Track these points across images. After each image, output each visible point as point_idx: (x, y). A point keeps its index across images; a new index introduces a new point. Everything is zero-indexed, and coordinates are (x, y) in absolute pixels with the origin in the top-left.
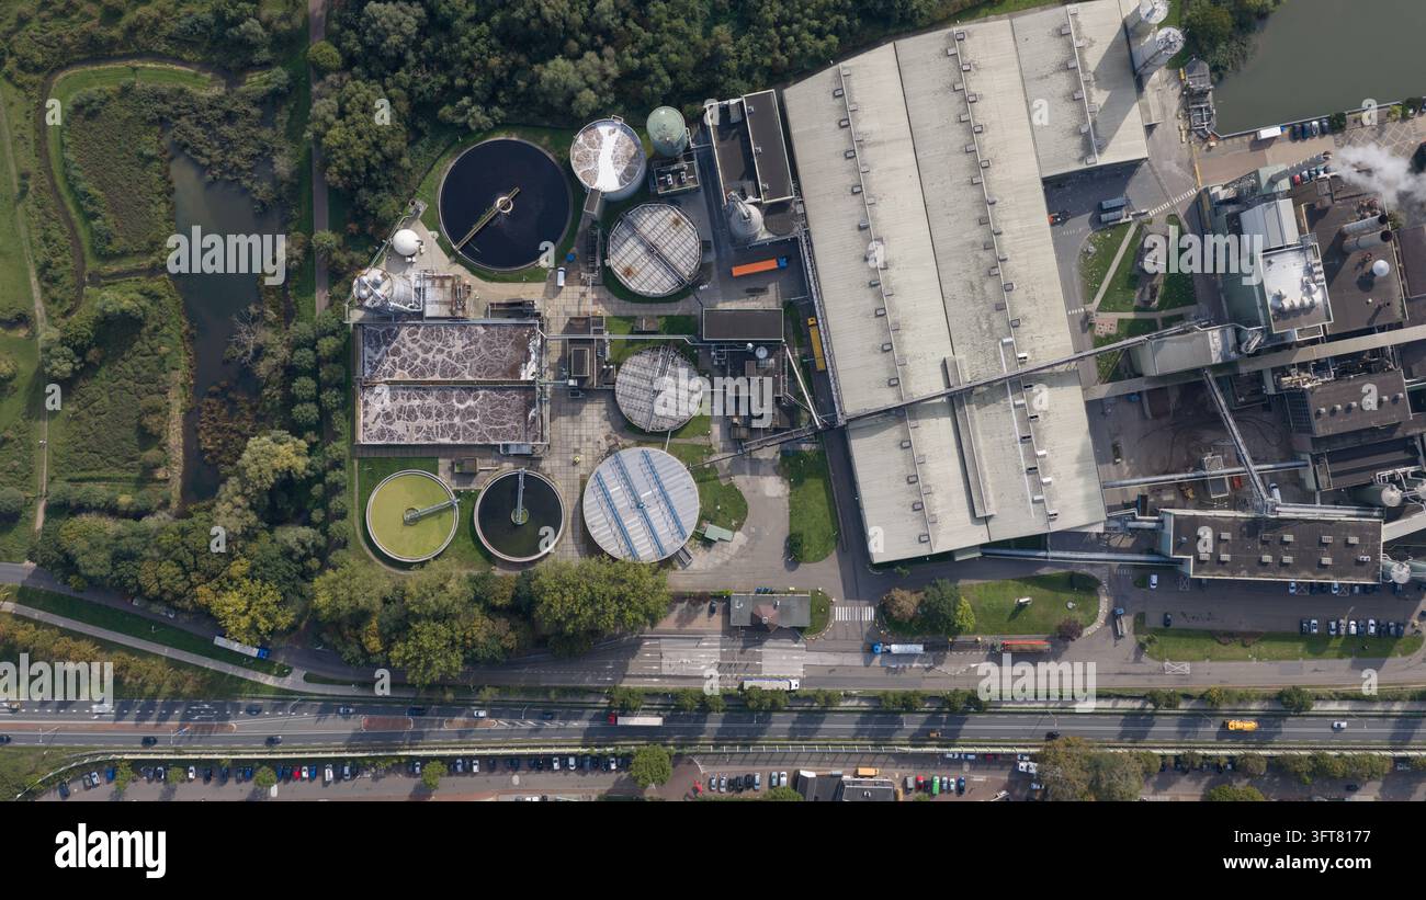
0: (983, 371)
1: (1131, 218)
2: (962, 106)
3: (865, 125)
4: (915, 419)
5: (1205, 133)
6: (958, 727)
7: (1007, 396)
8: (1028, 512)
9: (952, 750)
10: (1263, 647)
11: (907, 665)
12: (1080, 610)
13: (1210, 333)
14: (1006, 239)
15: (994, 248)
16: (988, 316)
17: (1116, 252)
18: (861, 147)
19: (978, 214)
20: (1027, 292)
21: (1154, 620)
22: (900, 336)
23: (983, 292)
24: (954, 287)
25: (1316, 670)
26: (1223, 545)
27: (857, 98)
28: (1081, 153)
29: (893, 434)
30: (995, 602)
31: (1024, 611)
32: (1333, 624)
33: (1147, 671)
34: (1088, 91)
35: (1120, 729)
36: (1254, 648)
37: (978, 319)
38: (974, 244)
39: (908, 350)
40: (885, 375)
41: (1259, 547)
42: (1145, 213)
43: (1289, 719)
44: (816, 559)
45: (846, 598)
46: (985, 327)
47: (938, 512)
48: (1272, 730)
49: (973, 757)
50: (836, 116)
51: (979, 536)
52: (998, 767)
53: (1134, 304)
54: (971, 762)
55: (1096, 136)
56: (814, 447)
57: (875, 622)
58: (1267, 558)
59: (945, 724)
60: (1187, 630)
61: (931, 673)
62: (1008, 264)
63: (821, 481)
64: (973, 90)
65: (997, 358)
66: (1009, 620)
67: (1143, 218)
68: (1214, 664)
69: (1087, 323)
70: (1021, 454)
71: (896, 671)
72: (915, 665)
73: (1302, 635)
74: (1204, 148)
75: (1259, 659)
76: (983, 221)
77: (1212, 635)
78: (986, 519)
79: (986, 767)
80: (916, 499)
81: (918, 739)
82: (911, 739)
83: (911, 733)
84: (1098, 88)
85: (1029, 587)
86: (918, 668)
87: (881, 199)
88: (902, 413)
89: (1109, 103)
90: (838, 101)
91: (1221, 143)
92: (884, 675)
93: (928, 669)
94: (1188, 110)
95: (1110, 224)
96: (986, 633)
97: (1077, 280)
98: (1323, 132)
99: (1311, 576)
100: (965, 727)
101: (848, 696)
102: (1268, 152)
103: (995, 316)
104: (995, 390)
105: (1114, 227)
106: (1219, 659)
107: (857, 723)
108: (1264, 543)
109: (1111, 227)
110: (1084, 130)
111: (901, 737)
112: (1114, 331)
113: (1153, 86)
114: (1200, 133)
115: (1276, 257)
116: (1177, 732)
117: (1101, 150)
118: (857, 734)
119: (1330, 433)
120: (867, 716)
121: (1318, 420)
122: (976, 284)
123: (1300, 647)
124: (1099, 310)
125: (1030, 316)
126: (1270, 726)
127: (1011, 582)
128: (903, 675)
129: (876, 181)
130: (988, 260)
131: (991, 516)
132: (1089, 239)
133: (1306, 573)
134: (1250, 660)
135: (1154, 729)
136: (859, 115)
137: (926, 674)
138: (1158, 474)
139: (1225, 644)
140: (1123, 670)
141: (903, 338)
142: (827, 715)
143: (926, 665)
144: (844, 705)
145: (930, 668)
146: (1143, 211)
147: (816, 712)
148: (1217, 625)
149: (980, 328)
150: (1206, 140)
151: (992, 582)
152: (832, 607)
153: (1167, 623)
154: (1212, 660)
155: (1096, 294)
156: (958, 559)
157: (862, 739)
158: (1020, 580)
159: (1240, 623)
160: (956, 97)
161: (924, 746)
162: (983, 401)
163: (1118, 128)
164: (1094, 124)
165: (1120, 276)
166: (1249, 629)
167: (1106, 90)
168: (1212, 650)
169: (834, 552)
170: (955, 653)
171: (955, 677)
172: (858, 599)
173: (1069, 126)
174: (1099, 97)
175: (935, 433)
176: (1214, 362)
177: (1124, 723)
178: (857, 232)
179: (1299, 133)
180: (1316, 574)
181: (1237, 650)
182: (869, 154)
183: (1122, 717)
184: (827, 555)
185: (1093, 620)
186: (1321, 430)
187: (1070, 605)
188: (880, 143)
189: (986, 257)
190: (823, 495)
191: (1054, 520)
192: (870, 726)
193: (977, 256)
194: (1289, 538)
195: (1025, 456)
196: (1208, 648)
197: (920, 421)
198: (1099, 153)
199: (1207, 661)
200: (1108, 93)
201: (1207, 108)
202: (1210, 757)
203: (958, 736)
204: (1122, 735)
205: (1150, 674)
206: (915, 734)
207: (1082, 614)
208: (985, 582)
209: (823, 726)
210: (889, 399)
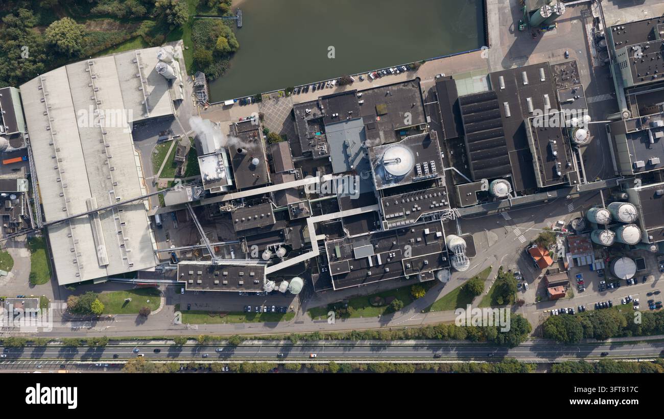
0: (103, 204)
1: (172, 139)
2: (92, 93)
3: (52, 101)
4: (74, 225)
5: (203, 102)
6: (101, 353)
7: (112, 215)
8: (122, 263)
9: (97, 362)
10: (229, 318)
11: (81, 327)
12: (152, 303)
13: (187, 189)
14: (111, 149)
15: (105, 152)
16: (104, 181)
17: (167, 153)
18: (50, 110)
19: (99, 138)
20: (121, 171)
21: (184, 307)
22: (67, 190)
23: (102, 171)
24: (91, 169)
25: (250, 327)
26: (199, 277)
27: (48, 90)
28: (142, 113)
29: (65, 231)
30: (116, 300)
31: (128, 304)
32: (257, 308)
33: (180, 328)
34: (145, 87)
35: (168, 353)
36: (225, 318)
37: (101, 182)
38: (98, 151)
39: (71, 196)
40: (61, 206)
41: (214, 277)
42: (179, 136)
43: (237, 348)
44: (42, 283)
45: (55, 299)
46: (103, 186)
47: (84, 264)
48: (230, 352)
49: (107, 365)
50: (40, 97)
51: (103, 273)
52: (119, 369)
53: (175, 174)
54: (107, 367)
55: (148, 106)
56: (41, 236)
57: (67, 309)
58: (217, 282)
59: (96, 351)
60: (198, 311)
61: (91, 330)
62: (112, 159)
63: (44, 250)
64: (97, 86)
65: (108, 199)
66: (122, 307)
67: (178, 138)
68: (207, 325)
69: (155, 184)
70: (118, 239)
71: (75, 329)
72: (84, 327)
73: (245, 313)
74: (204, 109)
75: (227, 323)
76: (102, 142)
77: (207, 313)
78: (106, 266)
79: (113, 369)
80: (74, 258)
81: (84, 358)
82: (81, 358)
83: (82, 355)
84: (149, 85)
85: (131, 294)
86: (85, 328)
87: (59, 132)
88: (68, 222)
89: (154, 91)
90: (40, 91)
91: (211, 107)
92: (70, 331)
93: (89, 329)
94: (196, 93)
95: (164, 141)
96: (113, 313)
97: (151, 165)
98: (253, 102)
99: (235, 289)
100: (104, 353)
101: (54, 341)
102: (230, 110)
103: (107, 181)
104: (107, 212)
105: (166, 142)
106: (210, 323)
107: (59, 352)
108: (216, 275)
109: (165, 142)
110: (143, 103)
111: (78, 357)
112: (166, 186)
113: (177, 83)
114: (202, 103)
115: (205, 158)
116: (191, 354)
117: (150, 111)
118: (59, 356)
119: (241, 229)
120: (63, 349)
121: (236, 224)
122: (100, 167)
123: (244, 317)
124: (160, 177)
125: (121, 181)
126: (229, 351)
127: (124, 292)
128: (78, 331)
129: (57, 125)
130: (103, 158)
131: (108, 265)
132: (156, 148)
133: (233, 288)
134: (223, 323)
135: (181, 353)
136: (49, 97)
137: (88, 331)
138: (184, 246)
139: (213, 317)
140: (171, 328)
141: (68, 191)
142: (47, 348)
143: (88, 327)
144: (52, 344)
145: (90, 328)
146: (178, 135)
147: (42, 347)
148: (210, 309)
149: (102, 186)
150: (204, 106)
151: (116, 292)
152: (49, 304)
153: (189, 308)
154: (207, 324)
155: (158, 170)
156: (95, 283)
157: (61, 358)
158: (127, 291)
159: (219, 308)
160: (90, 89)
161: (86, 361)
162: (103, 217)
163: (158, 101)
164: (147, 100)
165: (169, 163)
166: (223, 310)
167: (154, 85)
168: (207, 319)
169: (50, 280)
170: (100, 322)
171: (100, 332)
172: (60, 300)
173: (138, 101)
174: (150, 89)
175: (82, 231)
176: (189, 201)
177: (170, 350)
178: (49, 146)
179: (243, 103)
180: (237, 288)
181: (217, 319)
182: (53, 113)
183: (169, 348)
184: (47, 282)
185: (158, 307)
186: (238, 228)
187: (148, 301)
188: (59, 108)
189: (103, 156)
190: (45, 256)
191: (132, 266)
192: (64, 353)
193: (100, 156)
194: (226, 273)
195: (120, 240)
196: (206, 319)
197: (76, 226)
198: (150, 112)
199: (205, 324)
200: (154, 87)
201: (204, 92)
202: (202, 364)
203: (101, 356)
204: (169, 356)
205: (181, 330)
206: (83, 356)
207: (153, 305)
208: (113, 292)
209: (45, 353)
210: (63, 216)
